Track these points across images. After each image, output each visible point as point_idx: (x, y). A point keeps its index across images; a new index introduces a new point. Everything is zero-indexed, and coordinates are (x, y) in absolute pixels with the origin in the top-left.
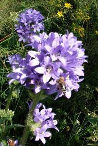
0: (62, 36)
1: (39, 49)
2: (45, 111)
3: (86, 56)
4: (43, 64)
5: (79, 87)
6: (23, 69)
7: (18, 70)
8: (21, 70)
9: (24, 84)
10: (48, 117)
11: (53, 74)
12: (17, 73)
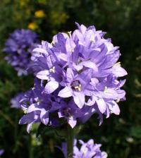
0: (72, 33)
1: (50, 65)
2: (87, 147)
3: (116, 48)
4: (67, 82)
5: (125, 93)
6: (38, 103)
7: (32, 108)
8: (37, 106)
9: (49, 123)
10: (94, 153)
11: (86, 91)
12: (33, 112)
